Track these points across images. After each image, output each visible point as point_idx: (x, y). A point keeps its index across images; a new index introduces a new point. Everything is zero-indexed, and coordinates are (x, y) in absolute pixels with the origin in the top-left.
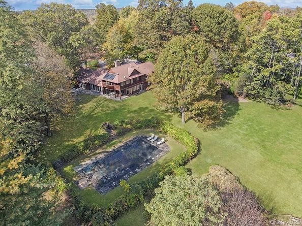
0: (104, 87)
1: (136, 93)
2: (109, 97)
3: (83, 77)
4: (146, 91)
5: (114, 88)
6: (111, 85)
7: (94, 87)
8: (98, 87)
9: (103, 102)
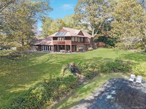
0: (54, 45)
5: (64, 43)
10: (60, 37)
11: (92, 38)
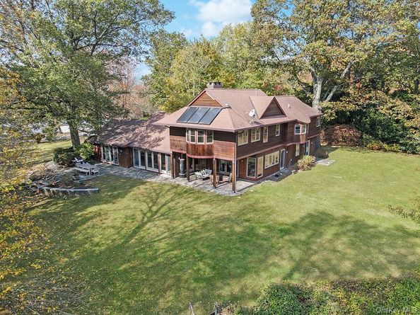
0: (174, 154)
1: (273, 173)
2: (190, 184)
3: (113, 133)
4: (298, 169)
5: (210, 153)
6: (205, 143)
7: (143, 158)
8: (156, 154)
9: (172, 200)
10: (193, 130)
11: (314, 119)
